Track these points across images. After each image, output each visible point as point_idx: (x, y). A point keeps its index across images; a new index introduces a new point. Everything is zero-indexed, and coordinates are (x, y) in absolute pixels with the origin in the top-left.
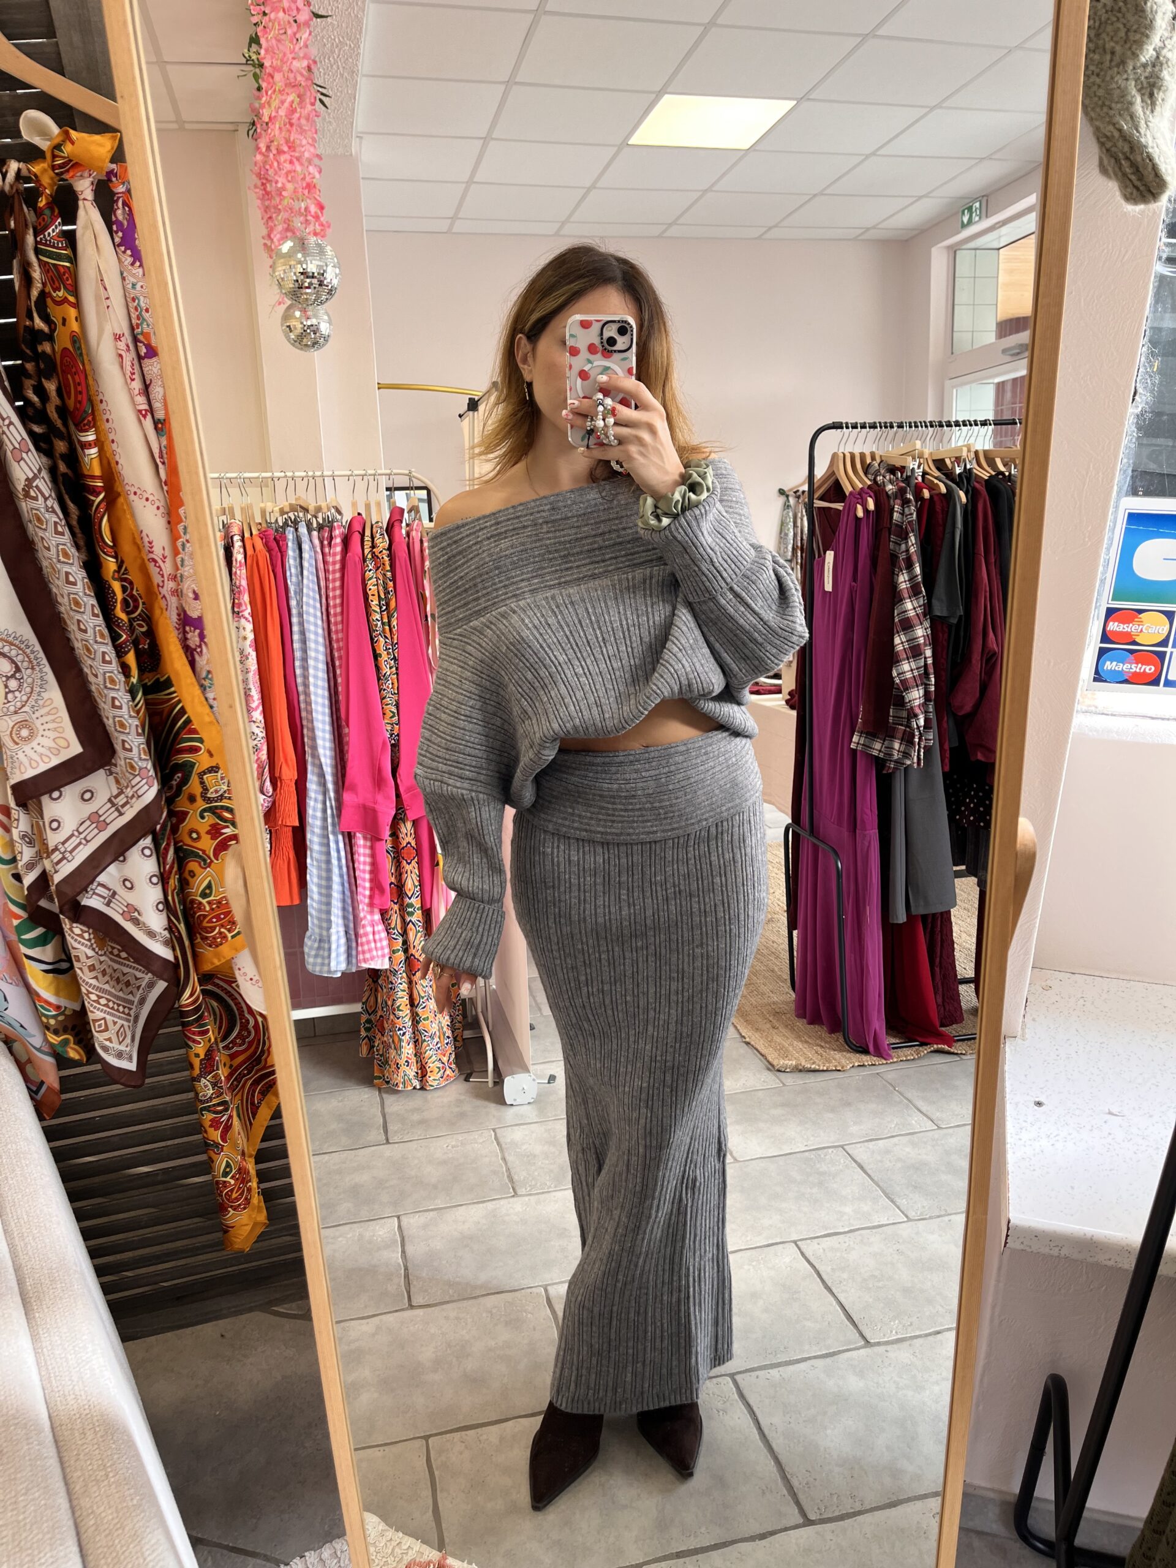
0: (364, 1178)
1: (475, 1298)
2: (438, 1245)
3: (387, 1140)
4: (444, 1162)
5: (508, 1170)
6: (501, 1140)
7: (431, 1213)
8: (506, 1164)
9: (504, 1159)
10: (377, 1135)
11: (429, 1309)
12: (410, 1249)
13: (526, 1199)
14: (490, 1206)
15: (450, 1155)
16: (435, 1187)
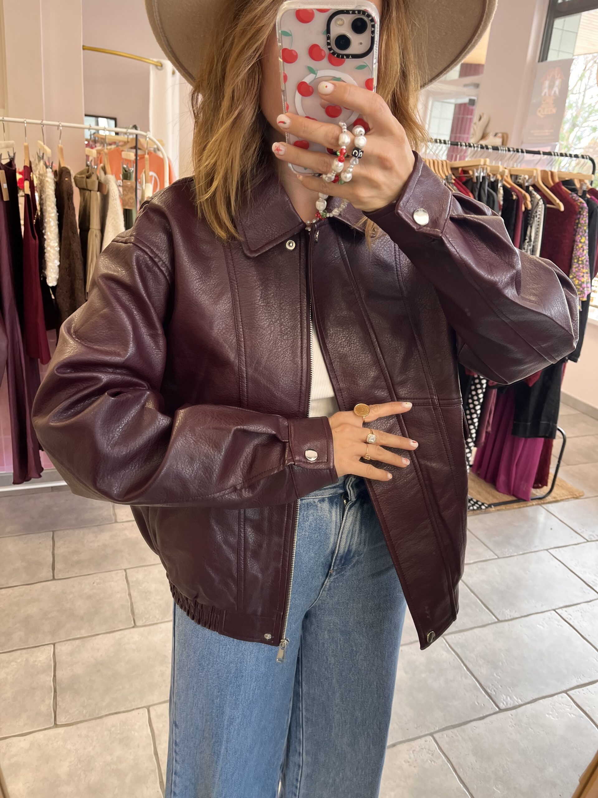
0: (33, 610)
1: (101, 717)
2: (79, 670)
3: (54, 576)
4: (89, 597)
5: (132, 604)
6: (129, 579)
7: (77, 642)
8: (131, 599)
9: (130, 595)
10: (46, 573)
11: (69, 728)
12: (59, 674)
13: (141, 629)
14: (117, 635)
15: (95, 591)
16: (82, 619)
